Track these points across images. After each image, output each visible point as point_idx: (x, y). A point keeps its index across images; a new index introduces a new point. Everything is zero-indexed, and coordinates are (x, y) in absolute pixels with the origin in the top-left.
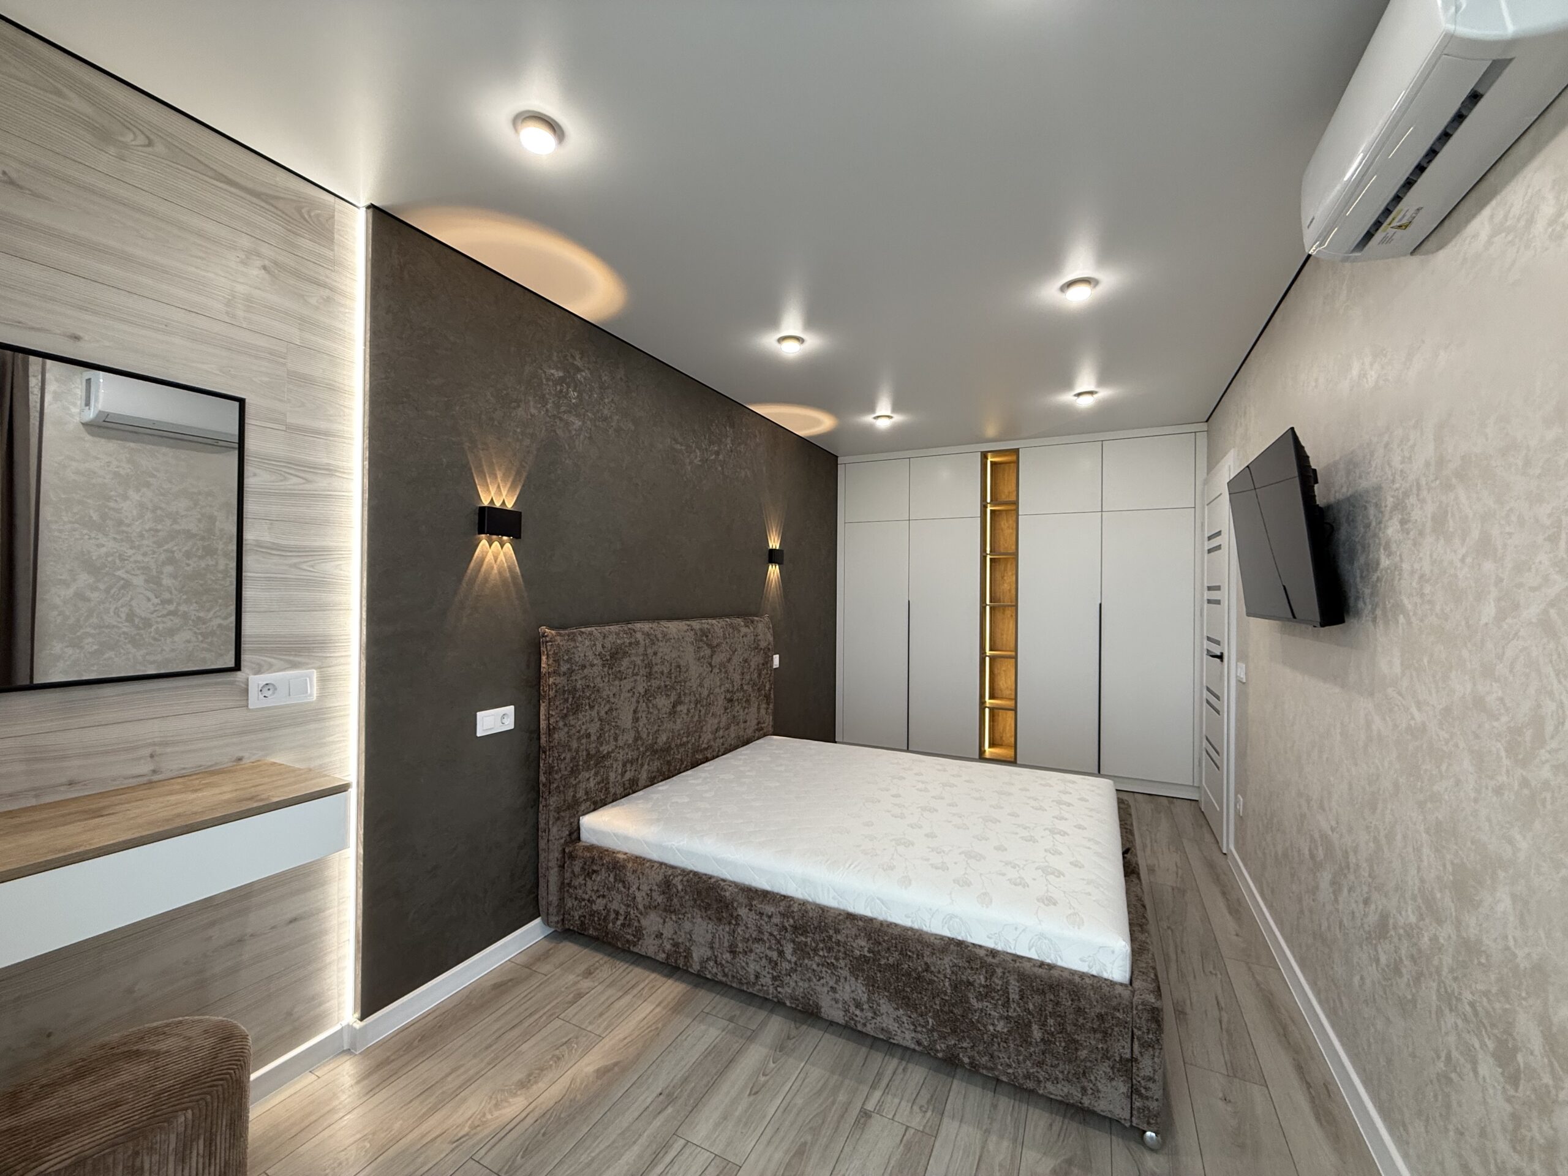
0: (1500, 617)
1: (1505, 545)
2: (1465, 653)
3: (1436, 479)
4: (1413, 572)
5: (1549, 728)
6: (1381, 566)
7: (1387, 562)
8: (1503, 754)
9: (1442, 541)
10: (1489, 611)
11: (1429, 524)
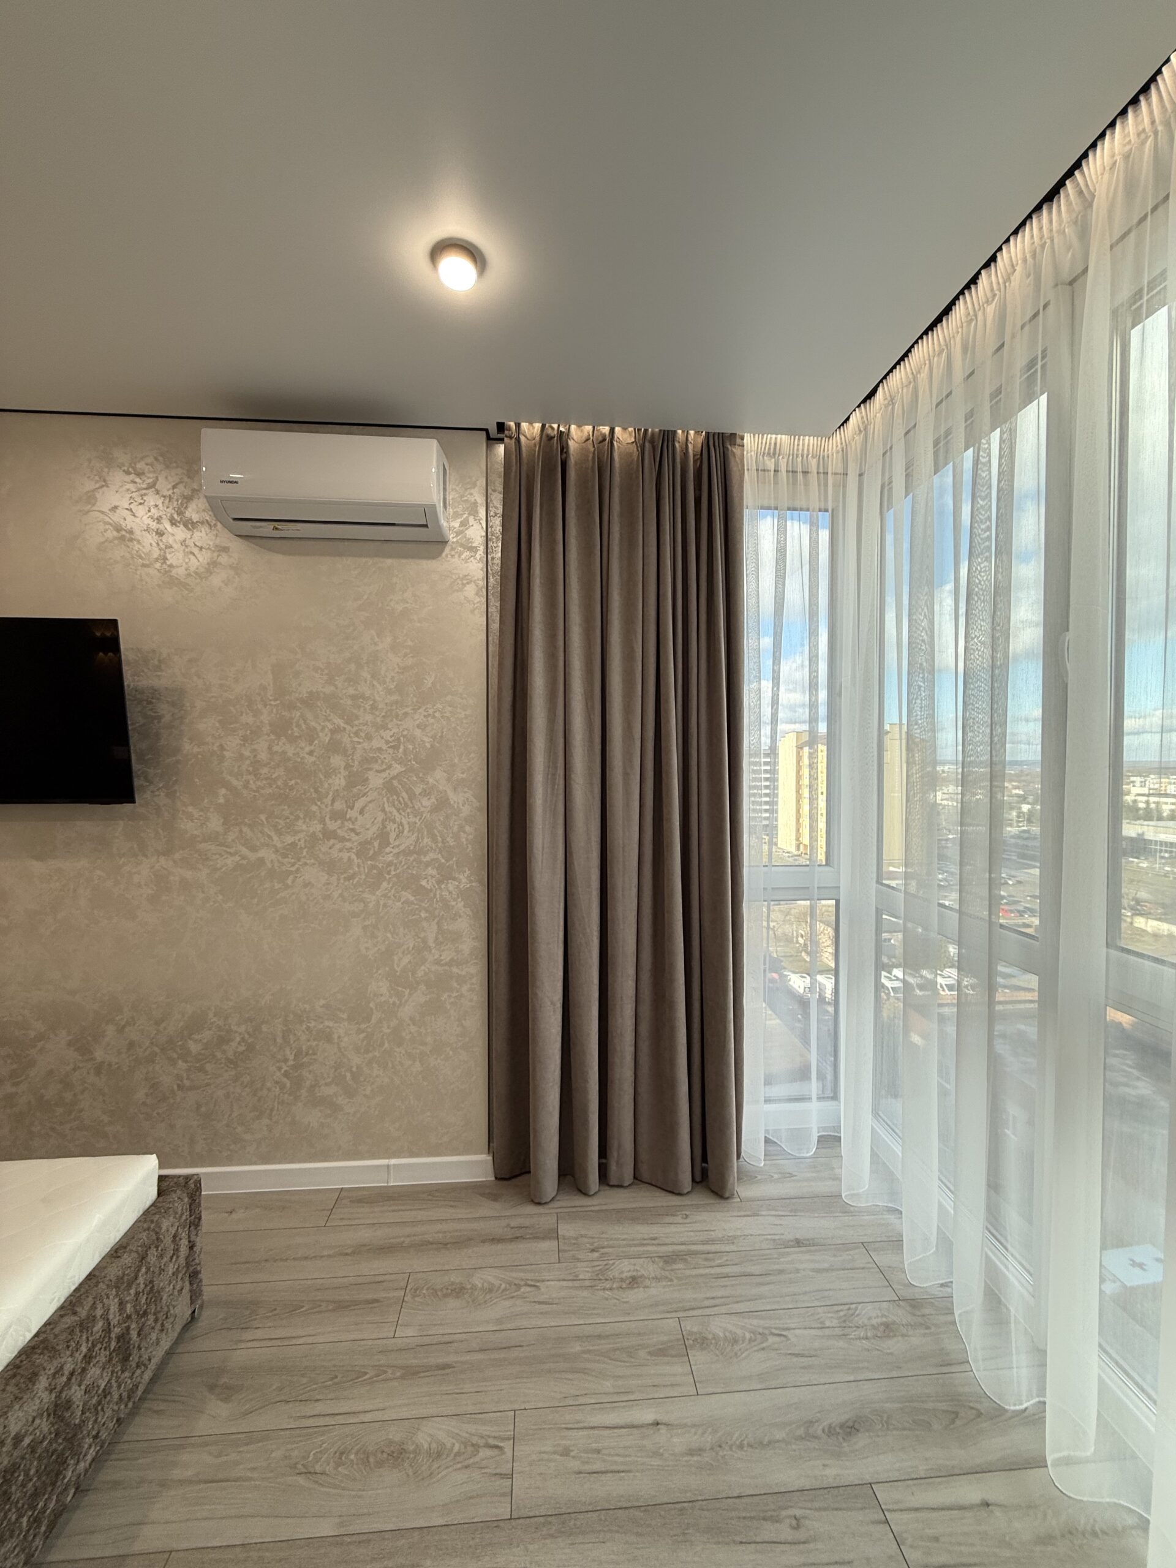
0: (351, 784)
1: (354, 748)
2: (314, 808)
3: (276, 700)
4: (241, 757)
5: (393, 836)
6: (185, 752)
7: (196, 750)
8: (354, 857)
9: (283, 739)
10: (339, 781)
11: (266, 729)
